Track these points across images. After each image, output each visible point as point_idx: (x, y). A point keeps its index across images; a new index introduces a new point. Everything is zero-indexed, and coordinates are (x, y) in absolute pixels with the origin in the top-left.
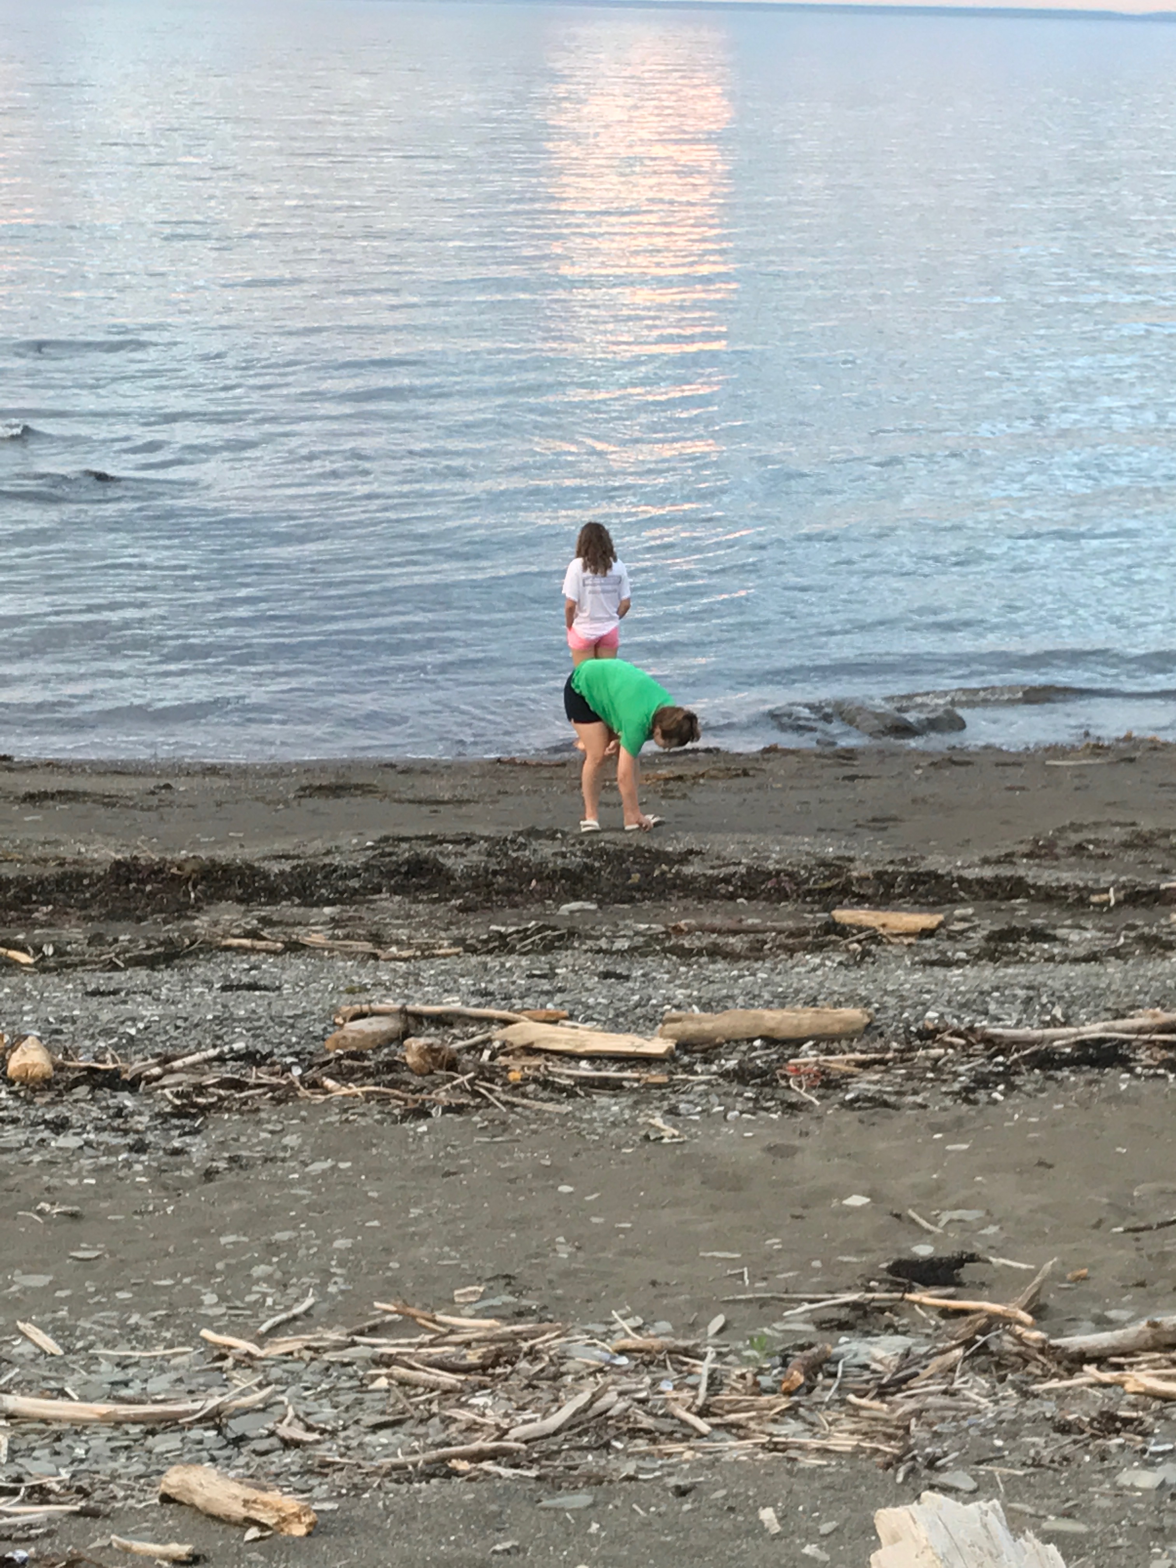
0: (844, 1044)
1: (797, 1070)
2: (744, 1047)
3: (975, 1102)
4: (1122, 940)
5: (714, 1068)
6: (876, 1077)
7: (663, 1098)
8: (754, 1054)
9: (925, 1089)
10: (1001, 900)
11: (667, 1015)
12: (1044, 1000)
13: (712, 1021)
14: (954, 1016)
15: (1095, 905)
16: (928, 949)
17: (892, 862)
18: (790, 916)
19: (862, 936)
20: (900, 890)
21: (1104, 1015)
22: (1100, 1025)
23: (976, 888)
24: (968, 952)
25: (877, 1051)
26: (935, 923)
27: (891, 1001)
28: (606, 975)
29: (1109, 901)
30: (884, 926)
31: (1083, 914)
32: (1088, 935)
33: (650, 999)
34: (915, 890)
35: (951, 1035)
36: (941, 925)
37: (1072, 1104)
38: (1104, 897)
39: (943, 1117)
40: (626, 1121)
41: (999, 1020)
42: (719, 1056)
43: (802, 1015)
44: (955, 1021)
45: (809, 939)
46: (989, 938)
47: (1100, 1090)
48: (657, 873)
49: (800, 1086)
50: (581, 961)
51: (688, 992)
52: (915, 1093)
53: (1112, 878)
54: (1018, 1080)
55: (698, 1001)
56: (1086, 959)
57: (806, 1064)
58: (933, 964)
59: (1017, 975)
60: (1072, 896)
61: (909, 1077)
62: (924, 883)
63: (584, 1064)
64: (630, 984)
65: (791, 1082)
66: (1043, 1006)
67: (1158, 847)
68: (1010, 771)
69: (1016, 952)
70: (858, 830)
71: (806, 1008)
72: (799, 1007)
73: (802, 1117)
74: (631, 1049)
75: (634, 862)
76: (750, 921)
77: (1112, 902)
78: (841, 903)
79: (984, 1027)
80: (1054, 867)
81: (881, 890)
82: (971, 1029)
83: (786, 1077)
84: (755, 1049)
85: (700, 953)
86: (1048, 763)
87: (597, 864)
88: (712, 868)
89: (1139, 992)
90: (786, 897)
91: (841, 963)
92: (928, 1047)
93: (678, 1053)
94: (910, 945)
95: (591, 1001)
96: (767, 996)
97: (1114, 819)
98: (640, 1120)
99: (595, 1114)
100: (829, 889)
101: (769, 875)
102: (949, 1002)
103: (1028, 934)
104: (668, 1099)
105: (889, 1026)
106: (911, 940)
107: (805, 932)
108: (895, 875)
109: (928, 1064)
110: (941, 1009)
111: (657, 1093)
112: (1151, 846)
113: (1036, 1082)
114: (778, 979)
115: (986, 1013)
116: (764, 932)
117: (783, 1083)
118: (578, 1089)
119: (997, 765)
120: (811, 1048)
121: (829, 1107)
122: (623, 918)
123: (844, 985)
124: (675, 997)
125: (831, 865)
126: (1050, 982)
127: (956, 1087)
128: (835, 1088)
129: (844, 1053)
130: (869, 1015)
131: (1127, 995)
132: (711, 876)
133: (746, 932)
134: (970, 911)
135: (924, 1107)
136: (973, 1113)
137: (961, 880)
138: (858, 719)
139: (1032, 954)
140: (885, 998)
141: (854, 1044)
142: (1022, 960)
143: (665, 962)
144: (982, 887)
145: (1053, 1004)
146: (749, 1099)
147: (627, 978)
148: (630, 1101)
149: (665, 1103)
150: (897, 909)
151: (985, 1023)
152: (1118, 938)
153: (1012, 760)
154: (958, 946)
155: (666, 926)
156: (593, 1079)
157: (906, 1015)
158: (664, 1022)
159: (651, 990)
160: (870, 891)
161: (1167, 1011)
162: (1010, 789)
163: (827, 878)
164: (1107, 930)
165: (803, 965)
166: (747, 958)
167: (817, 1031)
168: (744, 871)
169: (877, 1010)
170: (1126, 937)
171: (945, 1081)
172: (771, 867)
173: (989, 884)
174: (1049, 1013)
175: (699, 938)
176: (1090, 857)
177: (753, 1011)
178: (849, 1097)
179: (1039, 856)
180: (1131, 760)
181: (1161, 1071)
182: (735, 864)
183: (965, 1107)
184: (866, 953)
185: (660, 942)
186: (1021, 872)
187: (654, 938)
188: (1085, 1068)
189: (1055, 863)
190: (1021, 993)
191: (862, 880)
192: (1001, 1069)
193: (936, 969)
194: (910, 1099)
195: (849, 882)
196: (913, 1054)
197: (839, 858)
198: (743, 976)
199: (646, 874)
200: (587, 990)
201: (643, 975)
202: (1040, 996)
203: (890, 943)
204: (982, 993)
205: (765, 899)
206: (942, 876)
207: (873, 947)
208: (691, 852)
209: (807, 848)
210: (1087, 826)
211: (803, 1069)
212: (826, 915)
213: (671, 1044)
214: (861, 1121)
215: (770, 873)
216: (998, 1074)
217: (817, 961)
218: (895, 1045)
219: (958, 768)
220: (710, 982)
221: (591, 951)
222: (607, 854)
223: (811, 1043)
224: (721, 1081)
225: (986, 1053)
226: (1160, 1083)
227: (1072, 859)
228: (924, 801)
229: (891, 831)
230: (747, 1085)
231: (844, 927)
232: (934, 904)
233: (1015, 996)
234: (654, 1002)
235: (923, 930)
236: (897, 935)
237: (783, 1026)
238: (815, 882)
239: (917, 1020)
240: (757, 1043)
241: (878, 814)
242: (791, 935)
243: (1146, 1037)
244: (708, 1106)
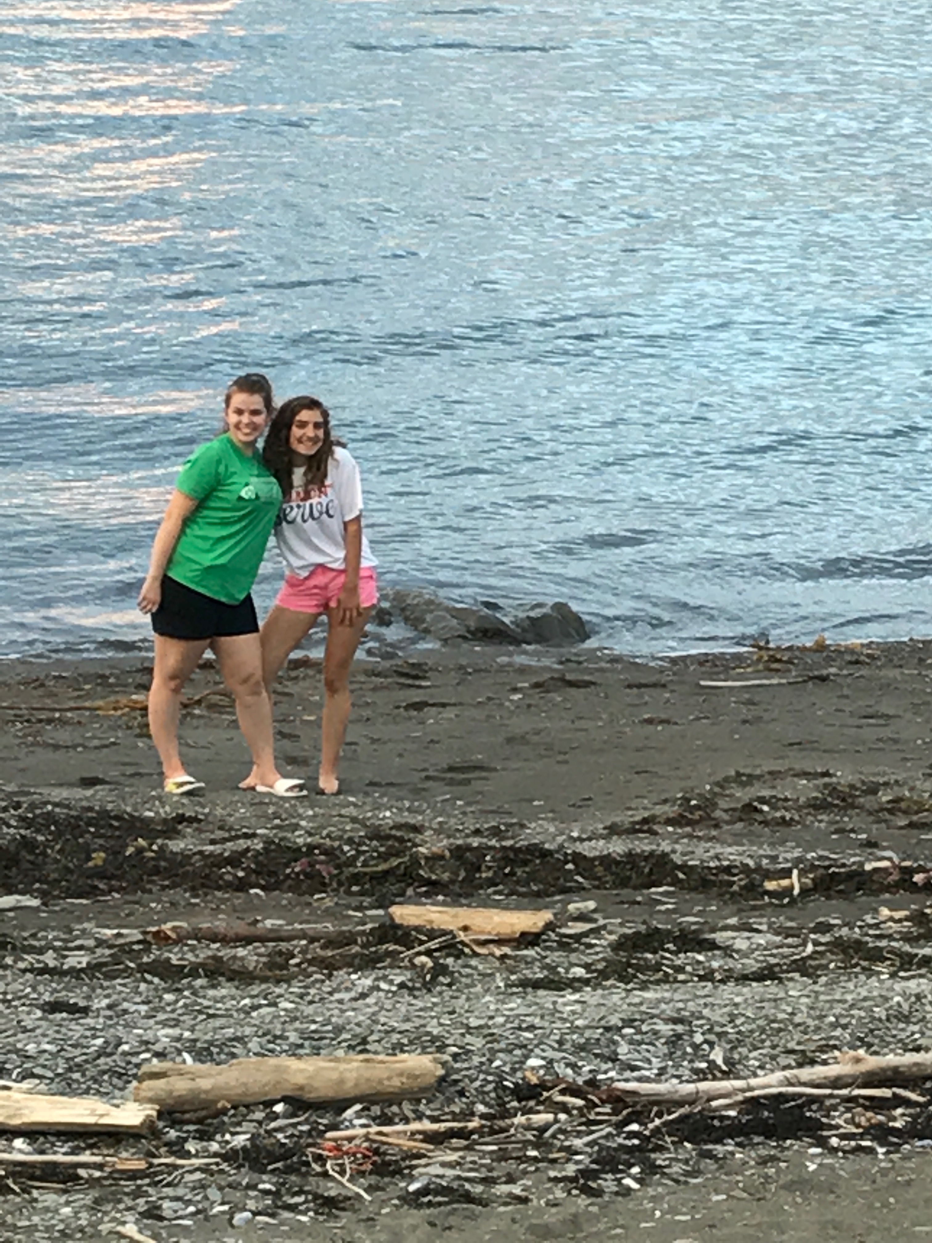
0: (407, 1107)
1: (338, 1148)
2: (259, 1115)
3: (598, 1193)
4: (810, 948)
5: (214, 1147)
6: (454, 1157)
7: (138, 1193)
8: (273, 1125)
9: (525, 1173)
10: (635, 888)
11: (145, 1068)
12: (698, 1038)
13: (210, 1075)
14: (567, 1065)
15: (771, 894)
16: (529, 963)
17: (477, 832)
18: (328, 913)
19: (433, 945)
20: (490, 874)
21: (784, 1060)
22: (779, 1075)
23: (599, 870)
24: (587, 967)
25: (455, 1117)
26: (541, 924)
27: (477, 1042)
28: (54, 1007)
29: (792, 887)
30: (465, 929)
31: (754, 908)
32: (761, 940)
33: (119, 1044)
34: (512, 874)
35: (563, 1092)
36: (549, 926)
37: (736, 1193)
38: (785, 883)
39: (552, 1217)
40: (82, 1230)
41: (634, 1069)
42: (221, 1129)
43: (343, 1066)
44: (569, 1071)
45: (356, 949)
46: (616, 947)
47: (779, 1171)
48: (130, 851)
49: (342, 1173)
50: (17, 986)
51: (176, 1032)
52: (511, 1180)
53: (797, 853)
54: (660, 1159)
55: (192, 1047)
56: (759, 977)
57: (350, 1139)
58: (537, 985)
59: (660, 1001)
60: (739, 881)
61: (502, 1156)
62: (525, 863)
63: (19, 1143)
64: (90, 1021)
65: (328, 1166)
66: (696, 1047)
67: (861, 807)
68: (647, 695)
69: (657, 968)
70: (430, 784)
71: (352, 1055)
72: (340, 1053)
73: (345, 1217)
74: (92, 1120)
75: (95, 835)
76: (269, 923)
77: (796, 891)
78: (403, 894)
79: (611, 1079)
80: (711, 839)
81: (462, 874)
82: (592, 1083)
83: (320, 1159)
84: (276, 1117)
85: (194, 973)
86: (703, 683)
87: (41, 838)
88: (213, 842)
89: (834, 1026)
90: (323, 887)
91: (402, 986)
92: (531, 1111)
93: (161, 1124)
94: (504, 957)
95: (31, 1048)
96: (293, 1037)
97: (798, 767)
98: (104, 1228)
99: (36, 1219)
100: (386, 873)
101: (296, 853)
102: (561, 1042)
103: (674, 941)
104: (146, 1194)
105: (472, 1081)
106: (506, 950)
107: (349, 939)
108: (482, 851)
109: (529, 1136)
110: (550, 1054)
111: (129, 1186)
112: (853, 806)
113: (686, 1162)
114: (309, 1010)
115: (613, 1058)
116: (288, 939)
117: (317, 1168)
118: (10, 1182)
119: (630, 686)
120: (358, 1115)
121: (384, 1203)
122: (80, 920)
123: (407, 1020)
124: (157, 1041)
125: (389, 837)
126: (706, 1012)
127: (570, 1170)
128: (393, 1174)
129: (407, 1121)
130: (444, 1064)
131: (818, 1029)
132: (211, 854)
133: (263, 940)
134: (591, 905)
135: (524, 1200)
136: (594, 1209)
137: (577, 858)
138: (429, 617)
139: (680, 969)
140: (468, 1038)
141: (422, 1107)
142: (666, 979)
143: (143, 986)
144: (607, 868)
145: (711, 1044)
146: (267, 1192)
147: (85, 1011)
148: (88, 1200)
149: (141, 1201)
150: (486, 904)
151: (612, 1074)
152: (804, 944)
153: (653, 679)
154: (573, 958)
155: (145, 933)
156: (32, 1165)
157: (497, 1063)
158: (140, 1080)
159: (120, 1031)
160: (446, 876)
161: (876, 1053)
162: (650, 721)
163: (384, 857)
164: (788, 933)
165: (348, 990)
166: (265, 980)
167: (365, 1089)
168: (260, 846)
169: (455, 1057)
170: (816, 943)
171: (554, 1161)
172: (300, 841)
173: (618, 863)
174: (704, 1057)
175: (193, 949)
176: (765, 823)
177: (272, 1061)
178: (412, 1188)
179: (691, 823)
180: (823, 679)
181: (866, 1143)
182: (246, 836)
183: (583, 1201)
184: (440, 970)
185: (135, 955)
186: (665, 846)
187: (126, 950)
188: (757, 1139)
189: (714, 833)
190: (665, 1029)
191: (434, 859)
192: (636, 1142)
193: (541, 992)
194: (502, 1189)
195: (415, 860)
196: (508, 1121)
197: (398, 827)
198: (260, 1006)
199: (115, 852)
200: (25, 1030)
201: (110, 1007)
202: (691, 1033)
203: (476, 954)
204: (607, 1029)
205: (290, 889)
206: (550, 853)
207: (450, 961)
208: (181, 819)
209: (352, 811)
210: (759, 777)
211: (346, 1146)
212: (381, 912)
213: (151, 1110)
214: (432, 1225)
215: (299, 849)
216: (630, 1150)
217: (368, 982)
218: (481, 1108)
219: (573, 691)
220: (210, 1016)
221: (31, 970)
222: (55, 823)
223: (358, 1107)
224: (224, 1166)
225: (614, 1119)
226: (865, 1160)
227: (739, 825)
228: (523, 740)
229: (477, 785)
230: (264, 1172)
231: (407, 934)
232: (538, 894)
233: (656, 1033)
234: (125, 1047)
235: (523, 934)
236: (484, 943)
237: (316, 1084)
238: (365, 864)
239: (514, 1070)
240: (279, 1108)
241: (457, 760)
242: (330, 943)
243: (844, 1092)
244: (206, 1204)
